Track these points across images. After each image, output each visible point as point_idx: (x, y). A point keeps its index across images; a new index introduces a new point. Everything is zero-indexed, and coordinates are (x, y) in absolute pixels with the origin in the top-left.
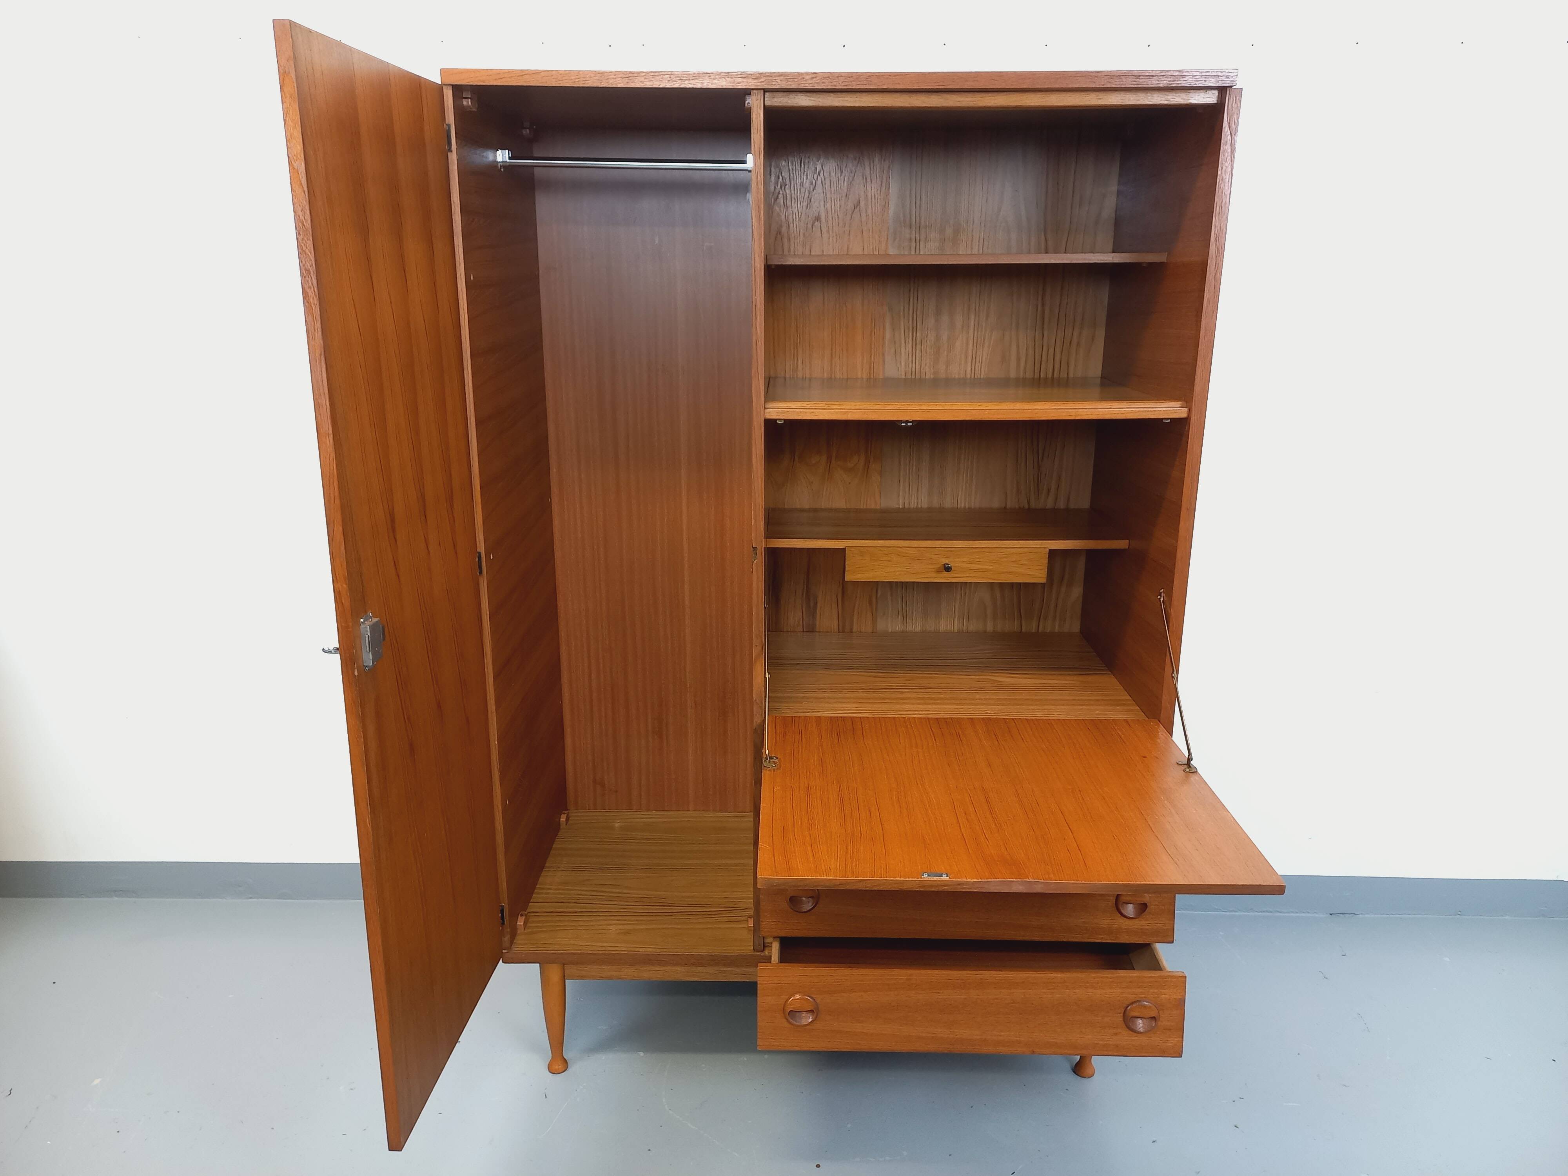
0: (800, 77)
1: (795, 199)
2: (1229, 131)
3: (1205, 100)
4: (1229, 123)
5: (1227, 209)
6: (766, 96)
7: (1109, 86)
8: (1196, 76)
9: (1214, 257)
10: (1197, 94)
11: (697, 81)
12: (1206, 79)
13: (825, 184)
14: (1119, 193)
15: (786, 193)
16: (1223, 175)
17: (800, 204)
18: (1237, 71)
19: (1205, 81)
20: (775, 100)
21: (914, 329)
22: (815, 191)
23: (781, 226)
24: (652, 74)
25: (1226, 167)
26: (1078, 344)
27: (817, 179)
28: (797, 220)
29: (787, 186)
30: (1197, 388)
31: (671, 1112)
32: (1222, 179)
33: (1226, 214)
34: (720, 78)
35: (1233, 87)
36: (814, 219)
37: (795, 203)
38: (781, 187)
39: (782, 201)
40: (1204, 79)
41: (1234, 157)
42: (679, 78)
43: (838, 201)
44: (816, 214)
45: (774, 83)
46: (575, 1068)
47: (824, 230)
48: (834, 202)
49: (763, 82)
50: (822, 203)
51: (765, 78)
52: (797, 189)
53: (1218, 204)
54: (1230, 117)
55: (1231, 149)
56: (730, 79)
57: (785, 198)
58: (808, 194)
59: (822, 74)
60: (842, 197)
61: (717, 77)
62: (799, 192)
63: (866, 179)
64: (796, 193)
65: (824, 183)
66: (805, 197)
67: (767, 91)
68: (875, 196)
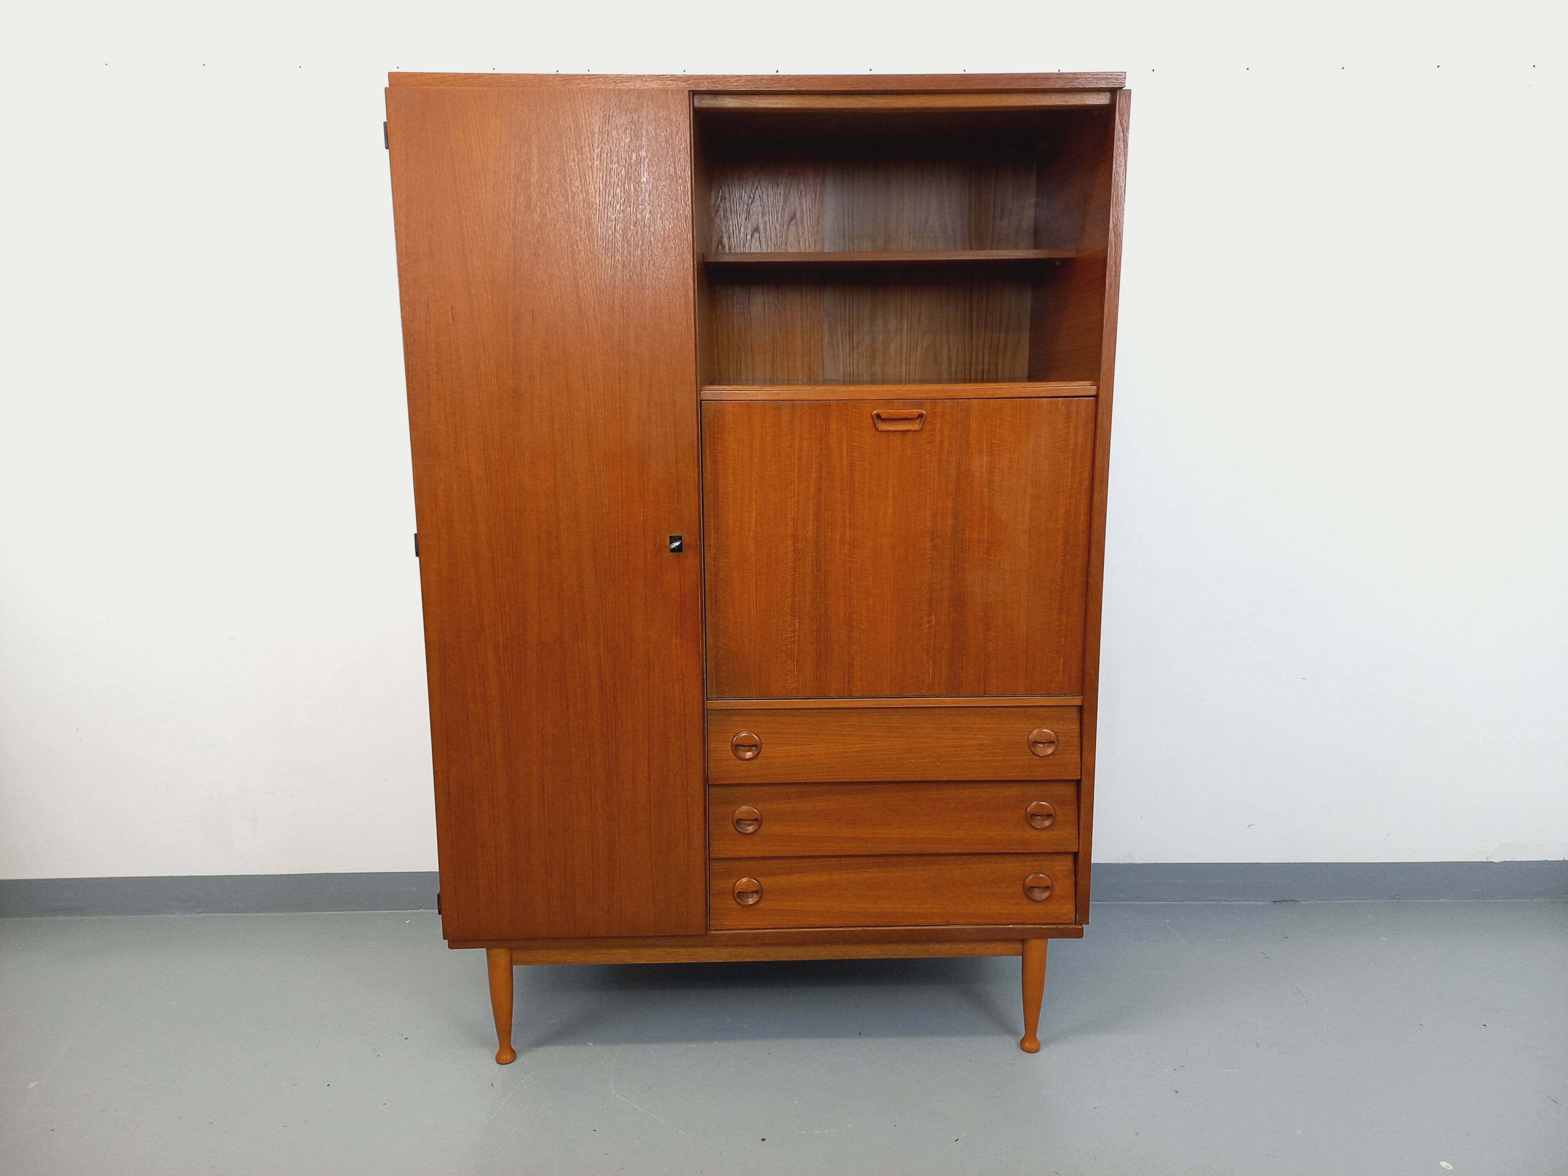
0: (726, 80)
1: (734, 212)
2: (1121, 129)
3: (1098, 101)
4: (1121, 122)
5: (1123, 200)
6: (695, 98)
7: (1009, 87)
8: (1088, 78)
9: (1113, 244)
10: (1091, 96)
11: (629, 83)
12: (1098, 82)
13: (763, 197)
14: (1037, 205)
15: (726, 206)
16: (1118, 168)
17: (740, 216)
18: (1124, 74)
19: (1097, 83)
20: (704, 102)
21: (851, 334)
22: (753, 204)
23: (722, 237)
24: (588, 77)
25: (1120, 161)
26: (1005, 347)
27: (755, 192)
28: (737, 231)
29: (727, 200)
30: (1104, 367)
31: (617, 1096)
32: (1117, 173)
33: (1122, 205)
34: (652, 81)
35: (1124, 89)
36: (753, 230)
37: (735, 215)
38: (721, 201)
39: (722, 214)
40: (1096, 81)
41: (1127, 152)
42: (612, 81)
43: (775, 214)
44: (755, 225)
45: (701, 85)
46: (523, 1059)
47: (763, 240)
48: (772, 214)
49: (691, 84)
50: (760, 215)
51: (694, 81)
52: (736, 203)
53: (1114, 195)
54: (1121, 115)
55: (1124, 145)
56: (660, 81)
57: (725, 211)
58: (747, 207)
59: (746, 77)
60: (779, 209)
61: (648, 79)
62: (738, 206)
63: (801, 193)
64: (735, 206)
65: (761, 196)
66: (745, 209)
67: (696, 94)
68: (810, 209)
